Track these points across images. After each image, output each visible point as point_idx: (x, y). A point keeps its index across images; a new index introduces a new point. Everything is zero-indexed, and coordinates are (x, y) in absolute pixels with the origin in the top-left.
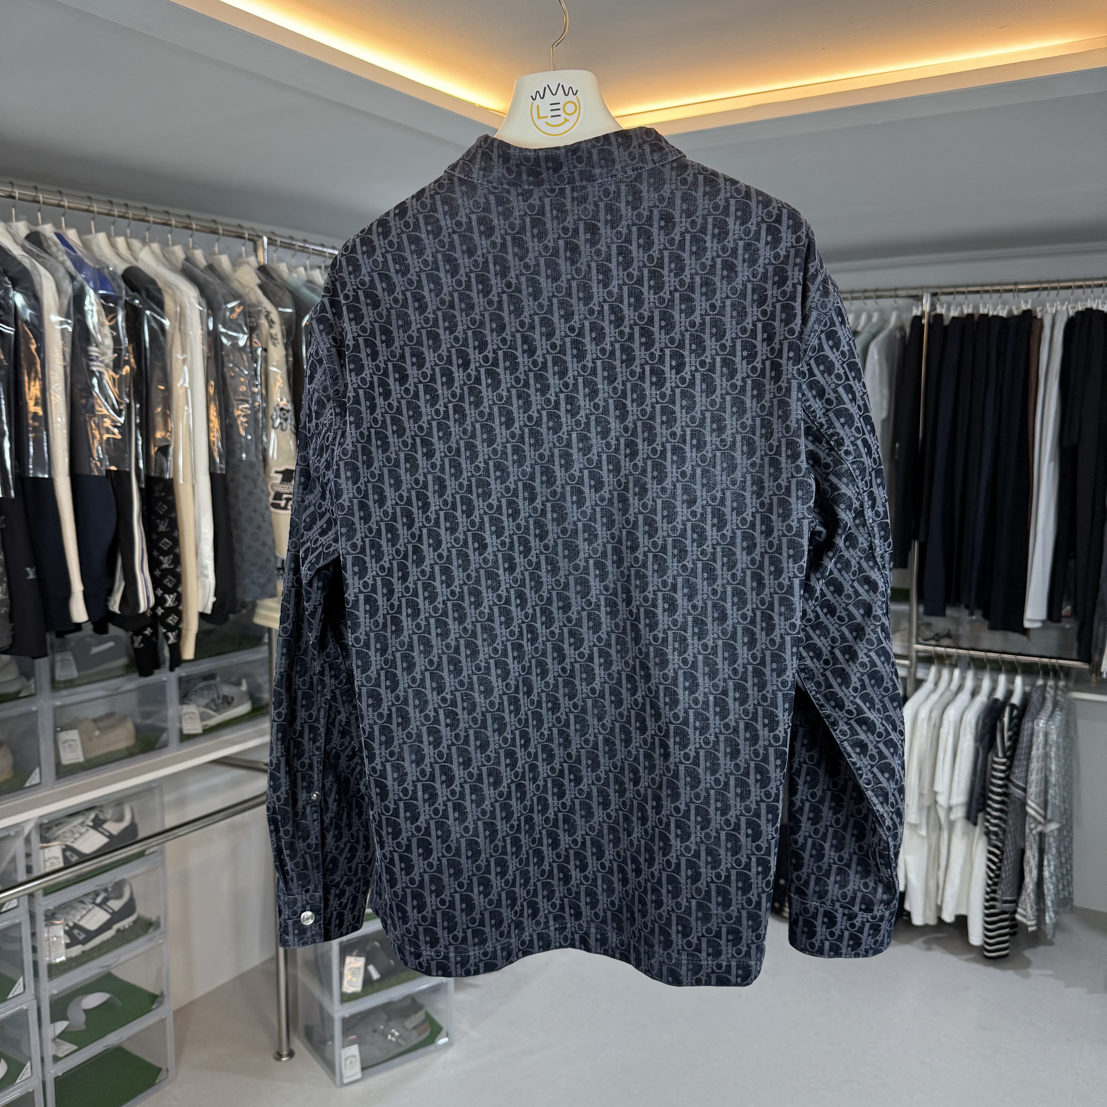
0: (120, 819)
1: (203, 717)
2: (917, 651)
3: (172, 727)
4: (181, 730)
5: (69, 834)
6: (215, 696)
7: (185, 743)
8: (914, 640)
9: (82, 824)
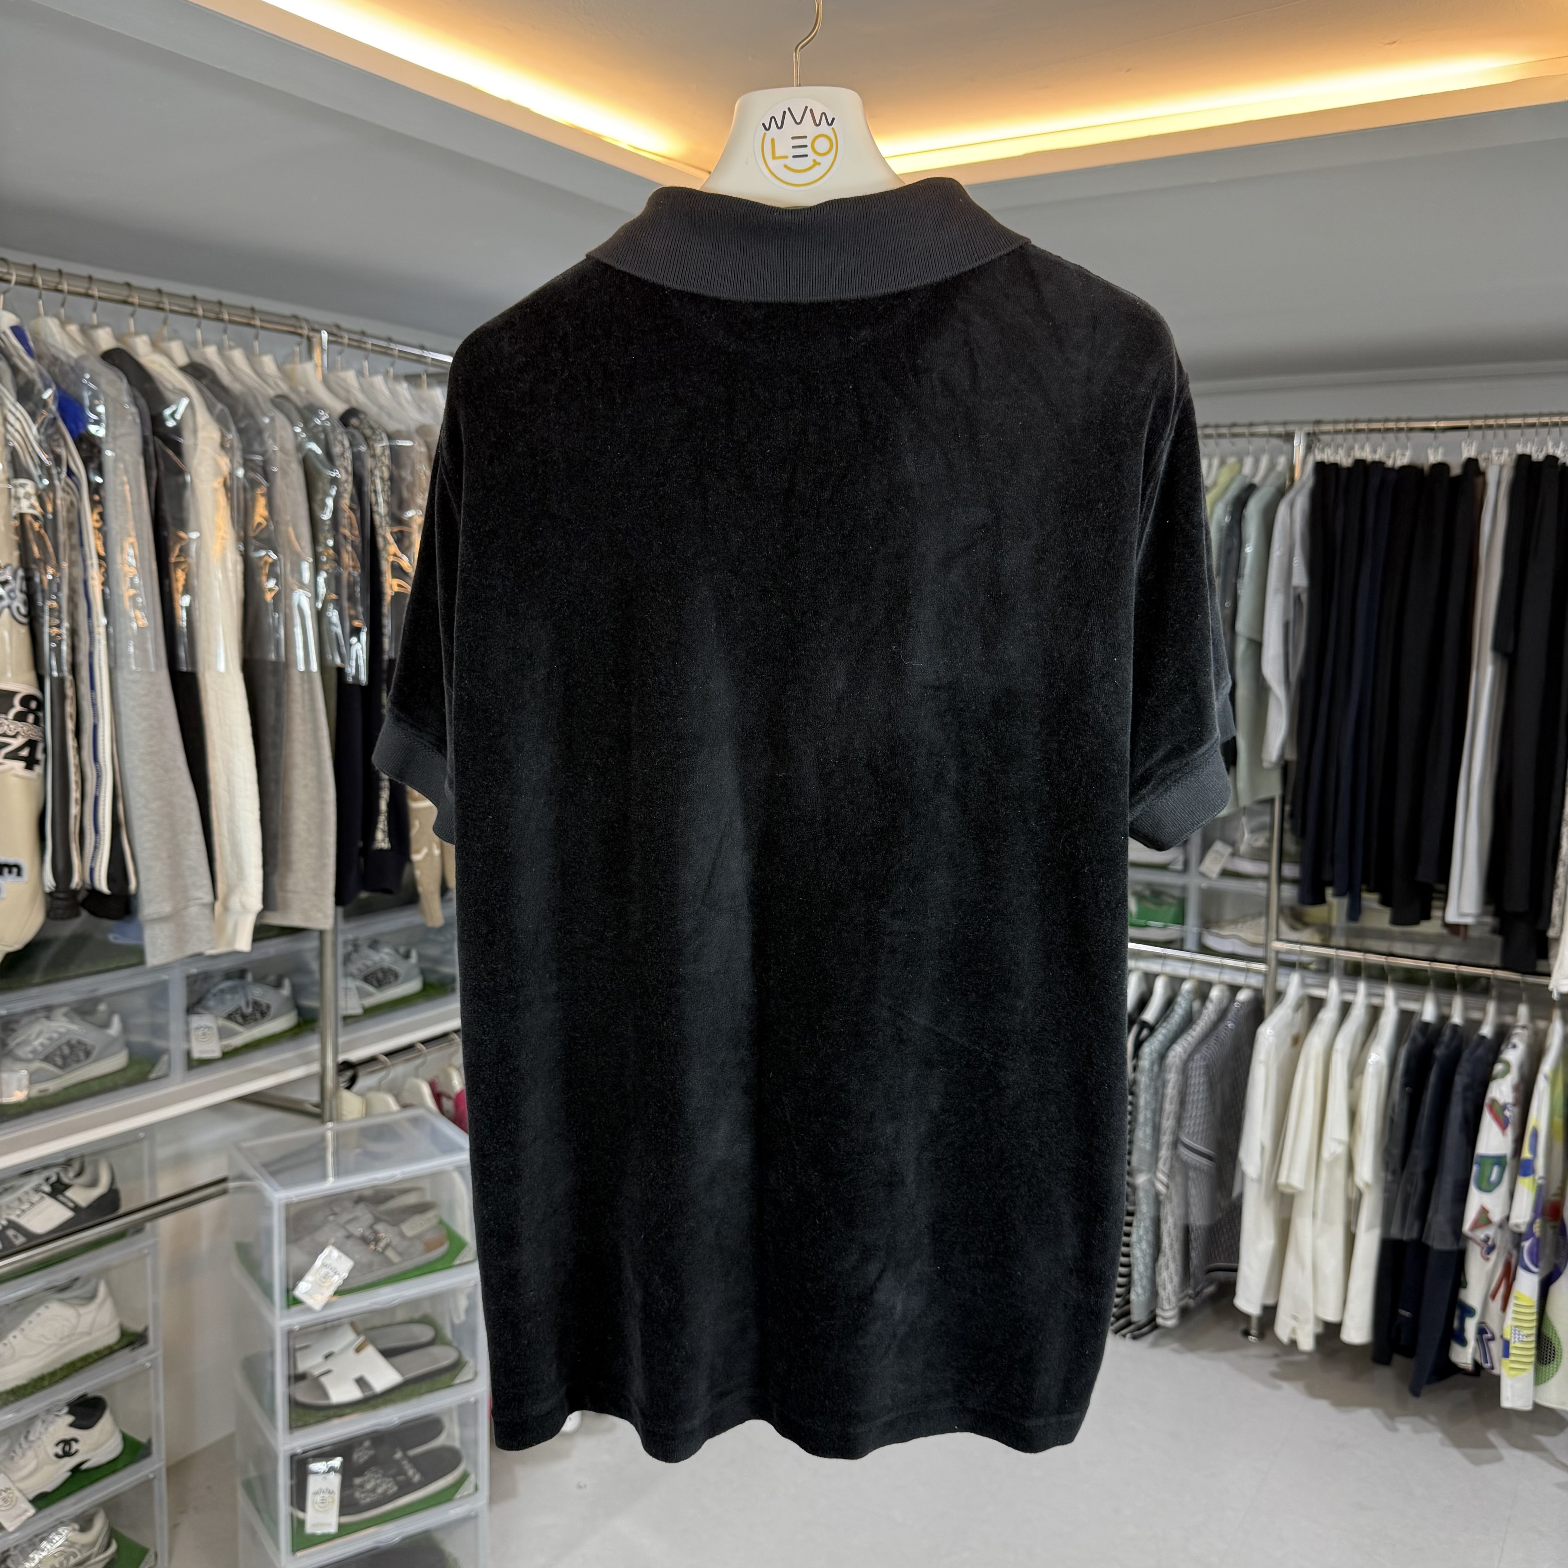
0: (93, 1184)
1: (223, 1034)
2: (1278, 952)
3: (176, 1046)
4: (188, 1053)
5: (16, 1203)
6: (242, 1003)
7: (194, 1072)
8: (1273, 935)
9: (37, 1190)
